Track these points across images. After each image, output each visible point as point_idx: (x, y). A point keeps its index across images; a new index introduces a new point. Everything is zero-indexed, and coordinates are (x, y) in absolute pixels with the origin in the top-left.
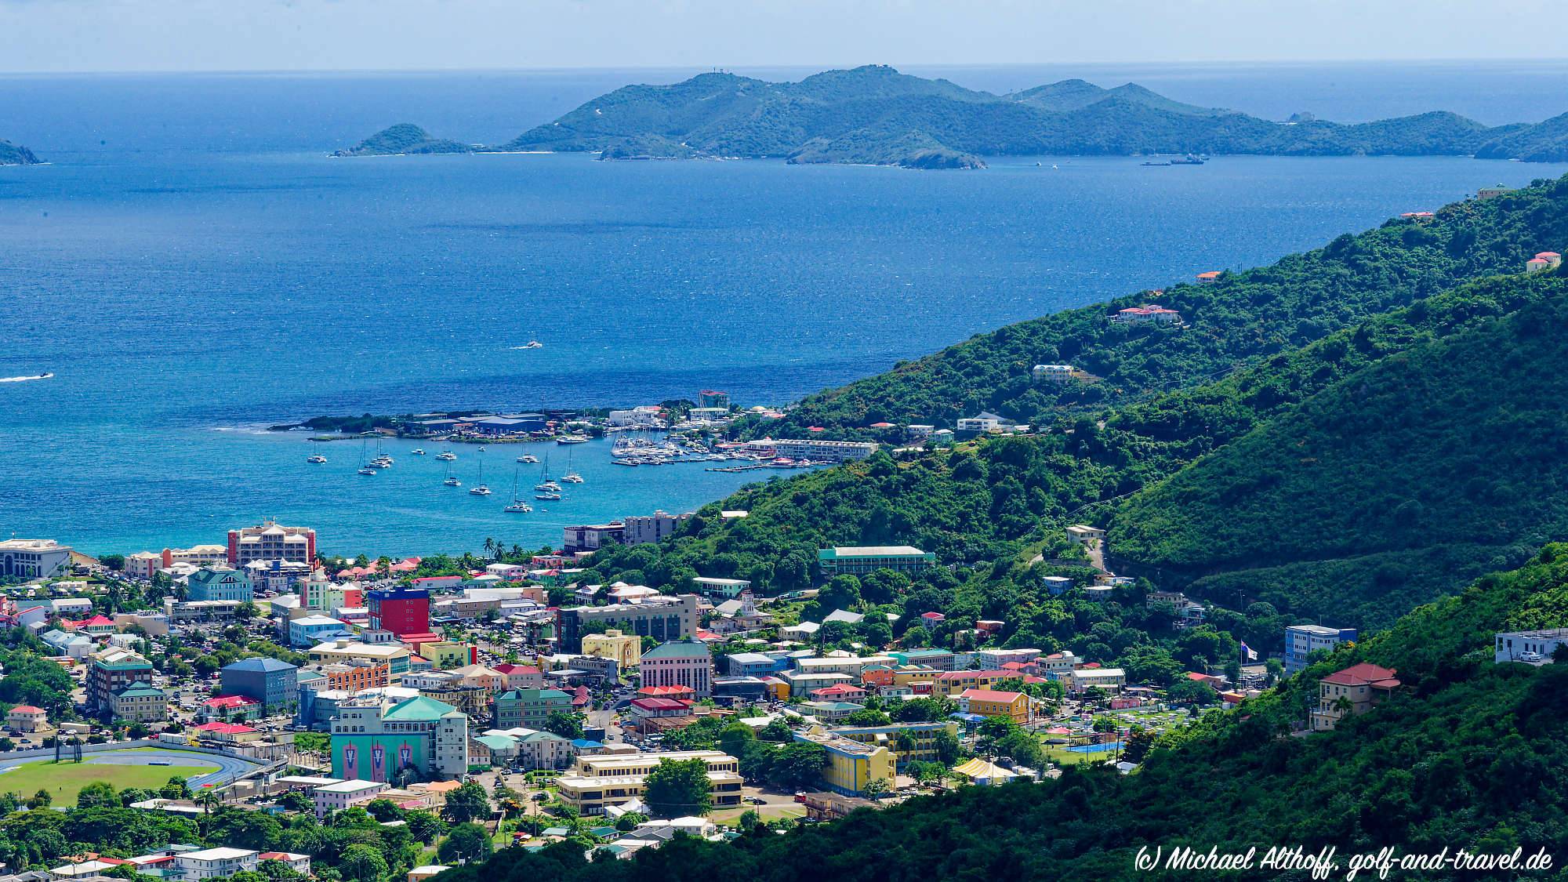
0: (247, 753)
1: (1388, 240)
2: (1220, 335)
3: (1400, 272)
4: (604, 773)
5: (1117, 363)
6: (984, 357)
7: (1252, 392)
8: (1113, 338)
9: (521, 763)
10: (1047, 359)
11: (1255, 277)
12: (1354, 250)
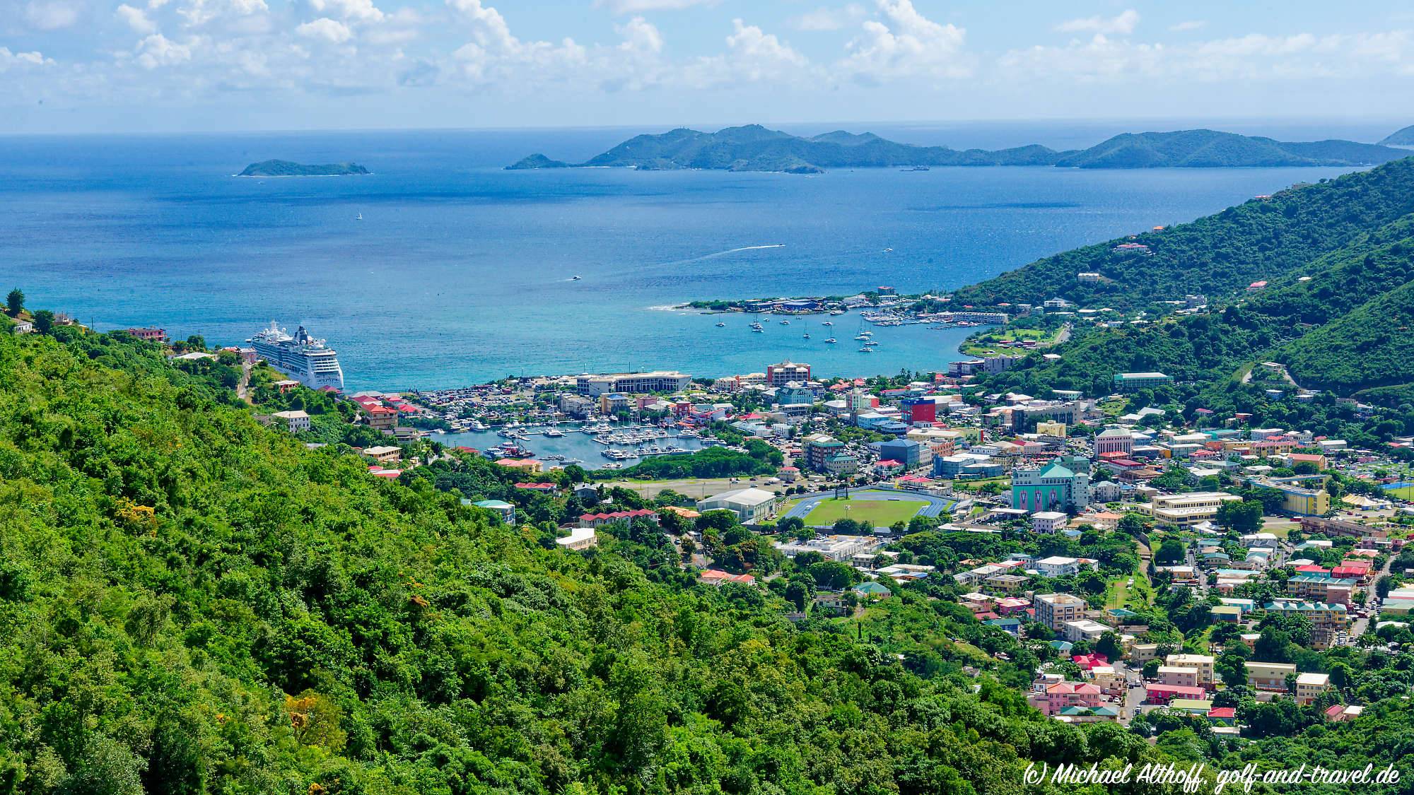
0: (934, 493)
1: (1252, 210)
2: (1174, 258)
3: (1262, 226)
4: (1177, 506)
5: (1122, 273)
6: (1051, 270)
7: (1315, 291)
8: (1117, 260)
9: (1096, 498)
10: (1084, 271)
11: (1185, 228)
12: (1236, 215)
